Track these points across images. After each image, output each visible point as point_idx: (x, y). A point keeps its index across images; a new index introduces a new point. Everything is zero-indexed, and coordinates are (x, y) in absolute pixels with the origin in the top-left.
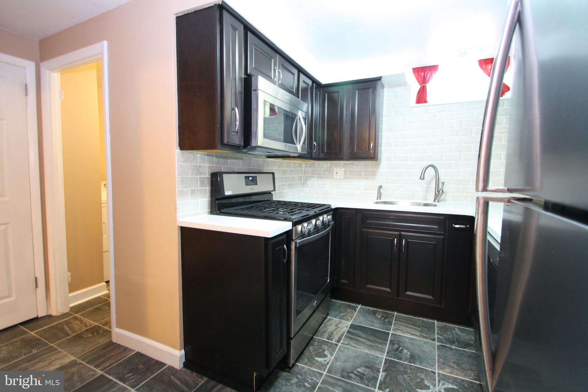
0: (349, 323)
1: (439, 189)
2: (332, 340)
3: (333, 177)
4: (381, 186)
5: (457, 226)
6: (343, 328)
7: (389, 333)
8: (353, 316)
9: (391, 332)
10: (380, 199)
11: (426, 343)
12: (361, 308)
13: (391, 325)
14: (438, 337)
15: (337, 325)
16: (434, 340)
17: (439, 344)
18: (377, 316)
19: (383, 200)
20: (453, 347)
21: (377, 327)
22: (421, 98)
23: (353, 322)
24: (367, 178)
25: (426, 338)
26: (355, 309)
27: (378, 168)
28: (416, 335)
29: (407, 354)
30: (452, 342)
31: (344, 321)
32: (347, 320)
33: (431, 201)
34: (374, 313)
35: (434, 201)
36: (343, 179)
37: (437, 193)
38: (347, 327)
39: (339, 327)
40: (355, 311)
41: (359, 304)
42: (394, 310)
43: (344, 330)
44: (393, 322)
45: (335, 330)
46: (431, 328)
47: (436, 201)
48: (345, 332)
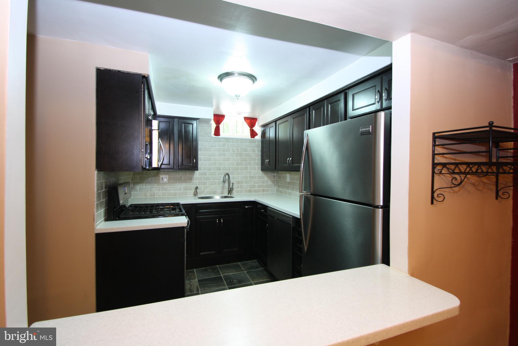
0: (197, 280)
1: (231, 187)
2: (193, 292)
3: (159, 182)
4: (197, 187)
5: (246, 207)
6: (195, 284)
7: (221, 277)
8: (195, 276)
9: (222, 275)
10: (197, 196)
11: (241, 273)
12: (196, 271)
13: (219, 272)
14: (244, 269)
15: (190, 284)
16: (243, 271)
17: (246, 271)
18: (208, 271)
19: (199, 196)
20: (253, 270)
21: (213, 276)
22: (217, 132)
23: (198, 278)
24: (186, 182)
25: (239, 271)
26: (193, 272)
27: (193, 175)
28: (235, 272)
29: (236, 281)
30: (251, 269)
31: (192, 280)
32: (194, 279)
33: (226, 194)
34: (206, 270)
35: (228, 194)
36: (167, 183)
37: (230, 189)
38: (197, 282)
39: (192, 285)
40: (194, 273)
41: (194, 269)
42: (216, 265)
43: (196, 284)
44: (220, 270)
45: (191, 287)
46: (239, 266)
47: (229, 194)
48: (197, 285)
